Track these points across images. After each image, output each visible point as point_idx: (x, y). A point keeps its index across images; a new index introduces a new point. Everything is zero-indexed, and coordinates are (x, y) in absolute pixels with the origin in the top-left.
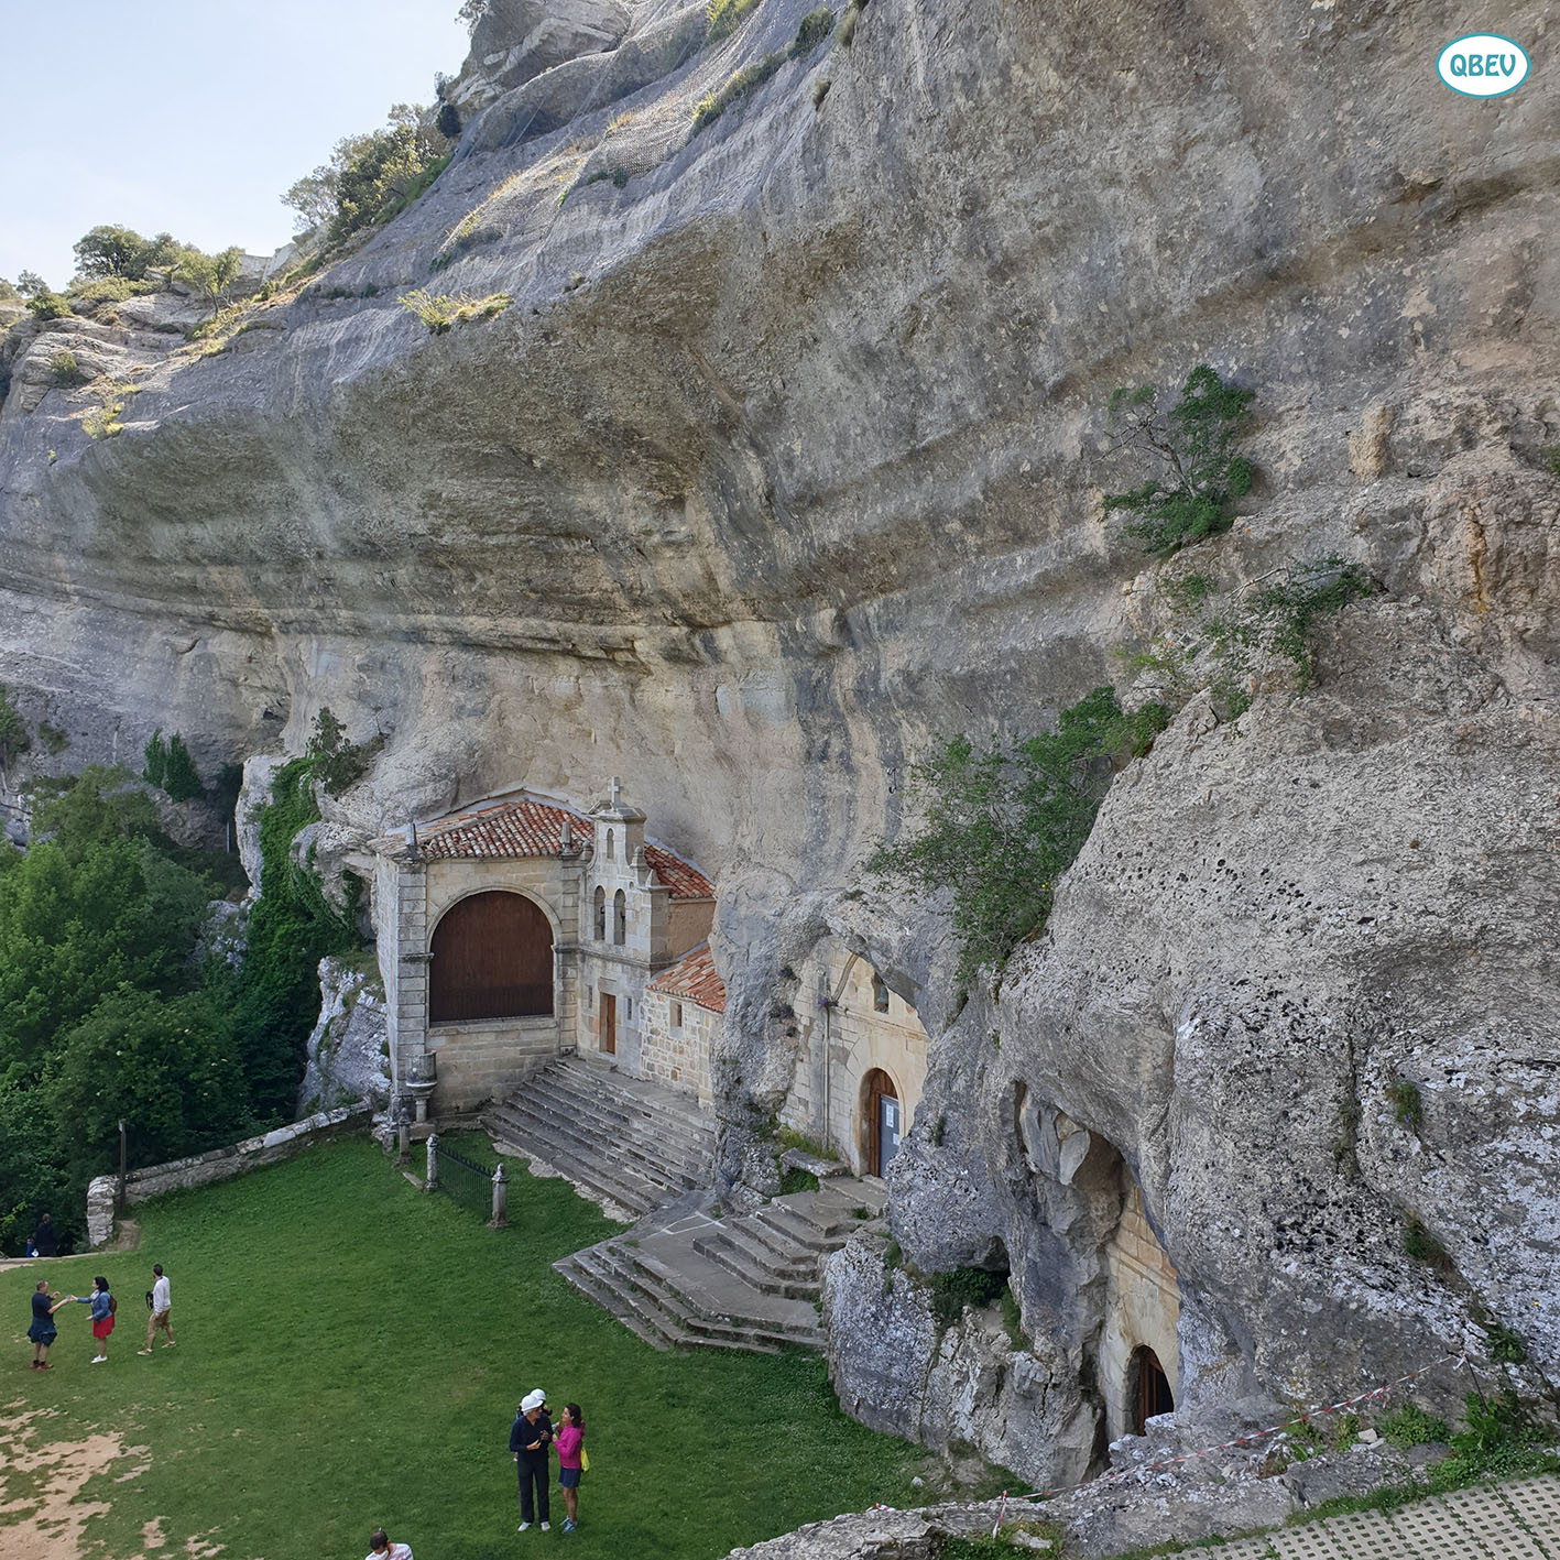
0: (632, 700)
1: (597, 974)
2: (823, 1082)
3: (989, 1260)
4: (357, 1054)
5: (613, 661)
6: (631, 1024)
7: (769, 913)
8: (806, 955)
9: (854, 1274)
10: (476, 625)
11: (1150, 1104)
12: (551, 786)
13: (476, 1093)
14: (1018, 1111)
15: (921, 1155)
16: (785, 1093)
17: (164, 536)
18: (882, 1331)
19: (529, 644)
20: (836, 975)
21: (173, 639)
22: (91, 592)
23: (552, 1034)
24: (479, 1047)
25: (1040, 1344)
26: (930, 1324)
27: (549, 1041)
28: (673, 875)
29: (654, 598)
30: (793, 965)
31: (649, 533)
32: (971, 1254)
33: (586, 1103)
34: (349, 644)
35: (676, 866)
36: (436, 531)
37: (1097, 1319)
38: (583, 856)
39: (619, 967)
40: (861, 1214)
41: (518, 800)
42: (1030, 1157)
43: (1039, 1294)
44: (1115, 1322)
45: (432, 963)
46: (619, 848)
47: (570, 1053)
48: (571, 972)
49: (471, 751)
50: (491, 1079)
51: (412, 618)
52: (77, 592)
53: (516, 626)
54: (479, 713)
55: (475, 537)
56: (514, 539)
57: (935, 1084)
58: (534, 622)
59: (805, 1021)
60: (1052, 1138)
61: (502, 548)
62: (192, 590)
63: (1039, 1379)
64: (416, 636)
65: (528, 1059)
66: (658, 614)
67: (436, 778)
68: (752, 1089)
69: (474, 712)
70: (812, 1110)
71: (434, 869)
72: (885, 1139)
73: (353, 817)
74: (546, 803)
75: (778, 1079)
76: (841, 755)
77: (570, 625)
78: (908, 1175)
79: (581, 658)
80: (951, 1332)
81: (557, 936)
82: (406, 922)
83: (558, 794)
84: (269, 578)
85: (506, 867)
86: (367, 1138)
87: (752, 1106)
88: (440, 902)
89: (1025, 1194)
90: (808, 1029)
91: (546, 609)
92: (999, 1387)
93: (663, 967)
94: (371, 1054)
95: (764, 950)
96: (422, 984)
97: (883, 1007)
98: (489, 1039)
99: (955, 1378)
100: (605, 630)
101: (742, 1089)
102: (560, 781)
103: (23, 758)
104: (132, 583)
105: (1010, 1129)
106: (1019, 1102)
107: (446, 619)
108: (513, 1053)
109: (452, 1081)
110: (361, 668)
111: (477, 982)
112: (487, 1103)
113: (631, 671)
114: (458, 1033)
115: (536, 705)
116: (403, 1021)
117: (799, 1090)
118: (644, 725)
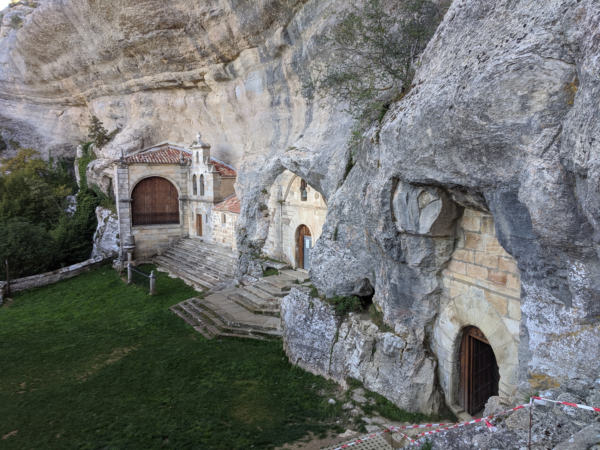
0: (205, 103)
1: (195, 207)
2: (280, 234)
3: (362, 290)
4: (107, 239)
5: (197, 87)
6: (208, 224)
7: (257, 170)
8: (271, 184)
9: (294, 302)
10: (147, 80)
11: (540, 130)
12: (177, 142)
13: (152, 251)
14: (392, 197)
15: (326, 246)
16: (264, 240)
17: (46, 69)
18: (309, 326)
19: (166, 84)
20: (284, 189)
21: (56, 111)
22: (29, 97)
23: (179, 230)
24: (151, 235)
25: (399, 328)
26: (333, 322)
27: (179, 232)
28: (222, 169)
29: (210, 51)
30: (267, 188)
31: (204, 14)
32: (353, 288)
33: (191, 252)
34: (107, 98)
35: (223, 166)
36: (127, 36)
37: (434, 313)
38: (188, 164)
39: (202, 204)
40: (297, 282)
41: (165, 147)
42: (398, 224)
43: (397, 302)
44: (447, 312)
45: (132, 203)
46: (201, 159)
47: (187, 237)
48: (185, 207)
49: (147, 129)
50: (157, 246)
51: (126, 83)
52: (25, 98)
53: (161, 76)
54: (150, 115)
55: (141, 35)
56: (154, 33)
57: (333, 213)
58: (166, 74)
59: (272, 210)
60: (415, 208)
61: (151, 39)
62: (59, 91)
63: (399, 346)
64: (129, 91)
65: (171, 239)
66: (211, 59)
67: (135, 139)
68: (251, 239)
69: (148, 115)
70: (275, 245)
71: (131, 167)
72: (305, 254)
73: (106, 155)
74: (176, 148)
75: (262, 234)
76: (285, 100)
77: (180, 73)
78: (320, 255)
79: (186, 88)
80: (344, 325)
81: (180, 194)
82: (121, 187)
83: (180, 145)
84: (80, 78)
85: (158, 167)
87: (251, 246)
88: (134, 180)
89: (393, 246)
90: (274, 213)
91: (171, 67)
92: (374, 350)
93: (218, 202)
94: (113, 238)
95: (255, 185)
96: (128, 211)
97: (305, 199)
98: (155, 231)
99: (347, 347)
100: (193, 72)
101: (247, 240)
102: (181, 140)
103: (4, 151)
104: (41, 93)
105: (387, 208)
106: (393, 192)
107: (137, 80)
108: (165, 237)
109: (142, 247)
110: (111, 106)
111: (150, 211)
112: (156, 255)
113: (204, 91)
114: (144, 229)
115: (171, 111)
116: (122, 224)
117: (270, 238)
118: (210, 113)
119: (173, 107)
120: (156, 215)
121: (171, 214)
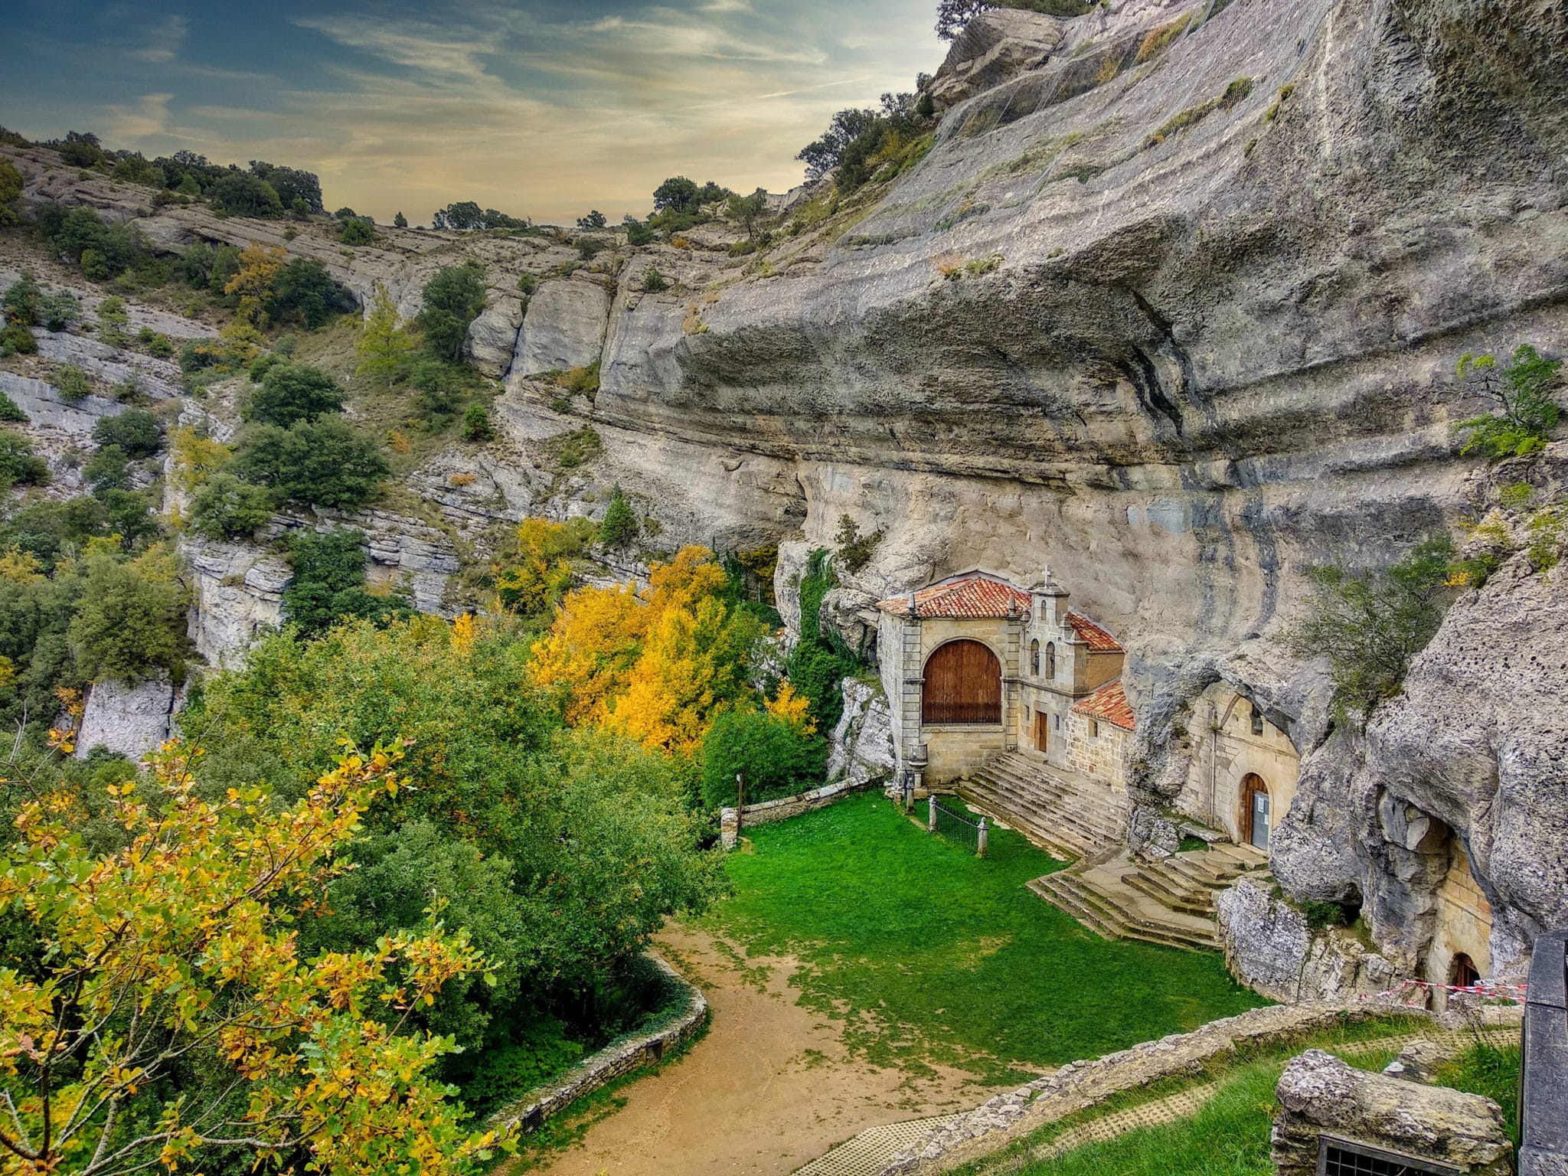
0: (1060, 512)
1: (1033, 698)
2: (1210, 779)
3: (1348, 897)
4: (870, 740)
5: (1048, 486)
6: (1059, 733)
7: (1169, 665)
8: (1199, 694)
9: (1246, 902)
10: (950, 460)
11: (1478, 801)
12: (996, 568)
13: (952, 771)
14: (1377, 804)
15: (1296, 829)
16: (1180, 785)
17: (726, 395)
18: (1268, 938)
19: (988, 474)
20: (1222, 709)
21: (726, 461)
22: (671, 429)
23: (1001, 736)
24: (953, 742)
25: (1387, 948)
26: (1304, 935)
27: (999, 741)
28: (1088, 634)
29: (1086, 447)
30: (1188, 701)
31: (1088, 405)
32: (1334, 893)
33: (1029, 783)
34: (857, 470)
35: (1088, 626)
36: (930, 400)
37: (1428, 935)
38: (1023, 618)
39: (1049, 695)
40: (1242, 867)
41: (974, 578)
42: (1385, 832)
43: (1387, 918)
44: (1441, 937)
45: (924, 685)
46: (1050, 614)
47: (1014, 749)
48: (1013, 696)
49: (944, 544)
50: (961, 763)
51: (902, 454)
52: (662, 430)
53: (979, 461)
54: (950, 518)
55: (958, 404)
56: (986, 406)
57: (1307, 784)
58: (991, 459)
59: (1197, 739)
60: (1402, 821)
61: (976, 412)
62: (743, 429)
63: (1386, 970)
64: (904, 466)
65: (985, 752)
66: (1086, 456)
67: (922, 562)
68: (1157, 782)
69: (945, 518)
70: (1201, 798)
71: (925, 624)
72: (1257, 820)
73: (866, 586)
74: (994, 580)
75: (1176, 776)
76: (1226, 558)
77: (1018, 462)
78: (1287, 842)
79: (1023, 483)
80: (1319, 940)
81: (1005, 672)
82: (908, 658)
83: (1001, 574)
84: (801, 424)
85: (970, 624)
86: (881, 795)
87: (1155, 791)
88: (929, 645)
89: (1380, 855)
90: (1199, 745)
91: (1002, 451)
92: (1357, 975)
93: (1082, 696)
94: (881, 741)
95: (1165, 690)
96: (917, 699)
97: (1259, 732)
98: (958, 737)
99: (1323, 968)
100: (1044, 465)
101: (1149, 782)
102: (1003, 564)
104: (699, 423)
105: (1372, 814)
106: (1378, 798)
107: (928, 456)
108: (975, 747)
109: (936, 763)
110: (865, 486)
111: (950, 701)
112: (959, 779)
113: (1060, 492)
114: (941, 731)
115: (989, 514)
116: (906, 721)
117: (1191, 784)
118: (1068, 529)
119: (994, 509)
120: (961, 707)
121: (987, 707)
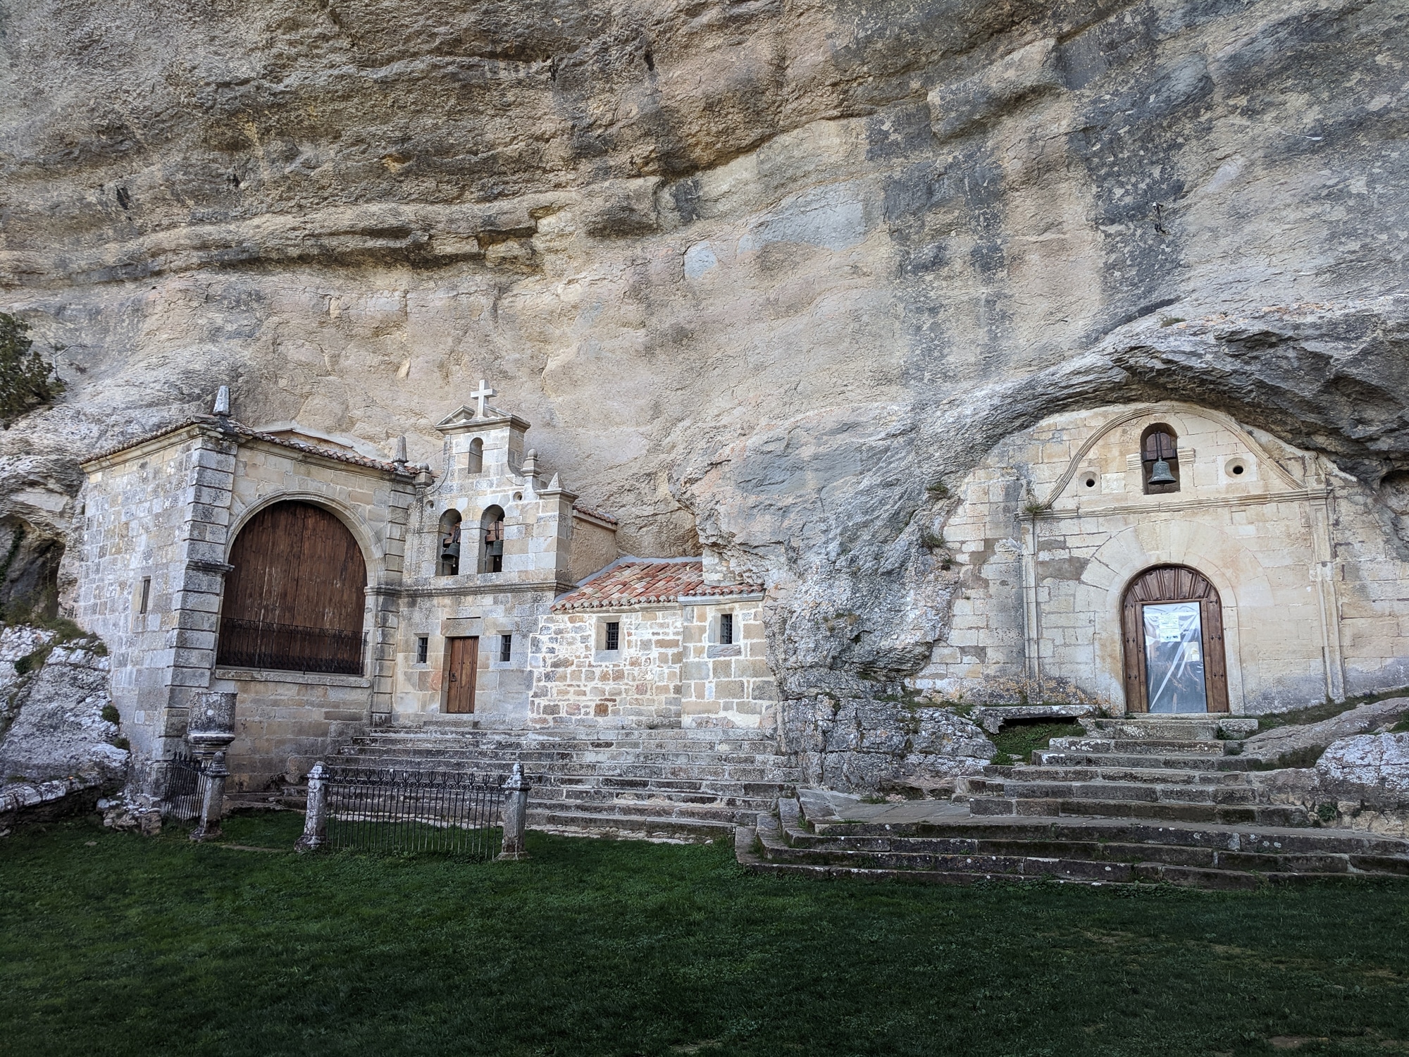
1: (439, 614)
2: (1025, 613)
5: (480, 259)
6: (511, 664)
7: (871, 440)
10: (265, 228)
12: (329, 430)
13: (268, 764)
16: (933, 645)
19: (352, 244)
20: (1046, 474)
23: (361, 696)
24: (275, 703)
27: (361, 704)
38: (421, 479)
39: (488, 600)
45: (229, 578)
46: (495, 458)
47: (386, 722)
48: (393, 618)
49: (234, 374)
50: (288, 747)
51: (134, 243)
53: (342, 216)
54: (249, 336)
55: (351, 69)
59: (973, 547)
61: (387, 84)
64: (130, 269)
65: (334, 726)
66: (619, 159)
69: (238, 335)
70: (996, 655)
71: (245, 454)
77: (438, 207)
81: (376, 576)
82: (203, 517)
83: (340, 439)
85: (329, 474)
88: (248, 499)
90: (981, 555)
93: (566, 589)
94: (85, 721)
96: (215, 603)
97: (1164, 485)
98: (287, 694)
100: (499, 205)
102: (344, 422)
107: (208, 228)
108: (317, 715)
111: (276, 618)
112: (282, 780)
113: (503, 272)
114: (254, 680)
115: (329, 331)
116: (183, 652)
117: (961, 635)
118: (503, 341)
119: (344, 321)
120: (290, 634)
121: (338, 638)
